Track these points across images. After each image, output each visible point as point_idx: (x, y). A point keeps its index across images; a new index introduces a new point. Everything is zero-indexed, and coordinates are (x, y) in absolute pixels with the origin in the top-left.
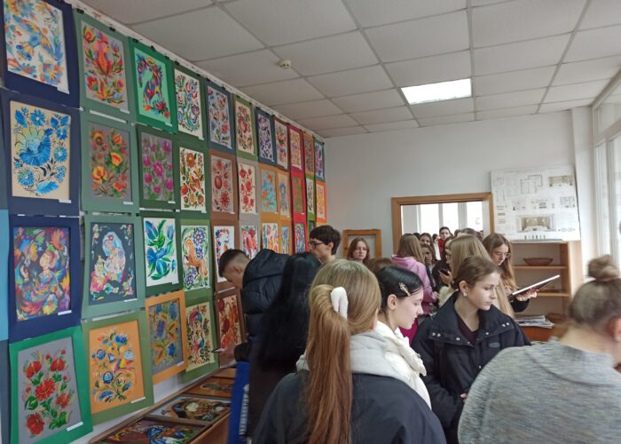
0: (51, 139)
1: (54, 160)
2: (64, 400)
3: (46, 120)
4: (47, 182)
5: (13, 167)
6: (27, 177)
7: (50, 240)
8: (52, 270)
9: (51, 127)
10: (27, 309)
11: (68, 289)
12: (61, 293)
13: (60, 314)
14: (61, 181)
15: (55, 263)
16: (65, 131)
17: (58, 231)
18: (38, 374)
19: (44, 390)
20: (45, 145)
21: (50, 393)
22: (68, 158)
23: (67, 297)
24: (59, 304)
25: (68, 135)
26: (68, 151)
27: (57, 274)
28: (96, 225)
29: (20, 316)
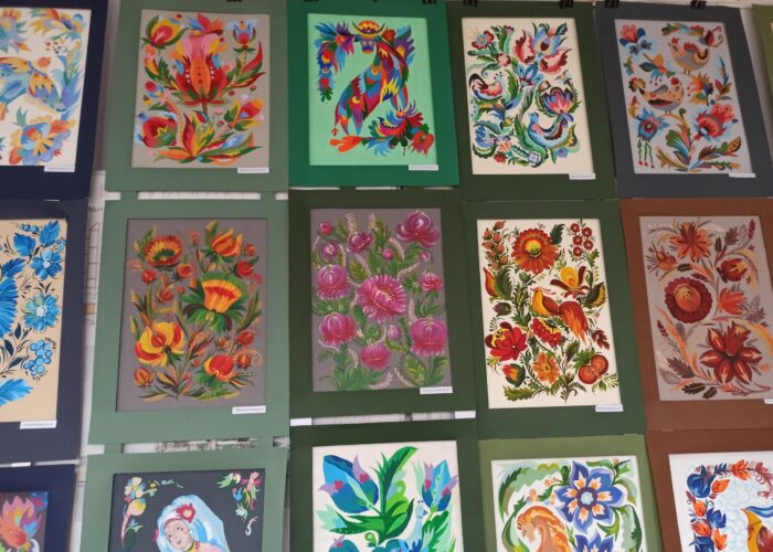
1: (24, 327)
9: (18, 256)
14: (38, 376)
16: (54, 258)
26: (60, 302)
28: (137, 481)
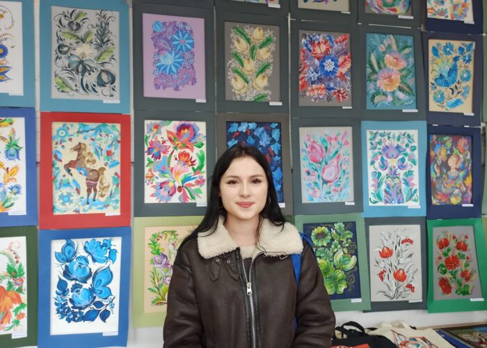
0: (458, 65)
1: (460, 81)
2: (467, 275)
3: (454, 49)
4: (454, 99)
5: (430, 89)
6: (439, 96)
7: (456, 146)
8: (458, 169)
9: (458, 55)
10: (439, 197)
11: (470, 186)
12: (465, 189)
13: (463, 205)
14: (465, 98)
15: (460, 165)
16: (470, 56)
17: (463, 138)
18: (447, 248)
19: (452, 263)
20: (453, 70)
21: (455, 266)
22: (472, 78)
23: (470, 193)
24: (462, 197)
25: (472, 59)
26: (472, 73)
27: (462, 174)
29: (434, 202)
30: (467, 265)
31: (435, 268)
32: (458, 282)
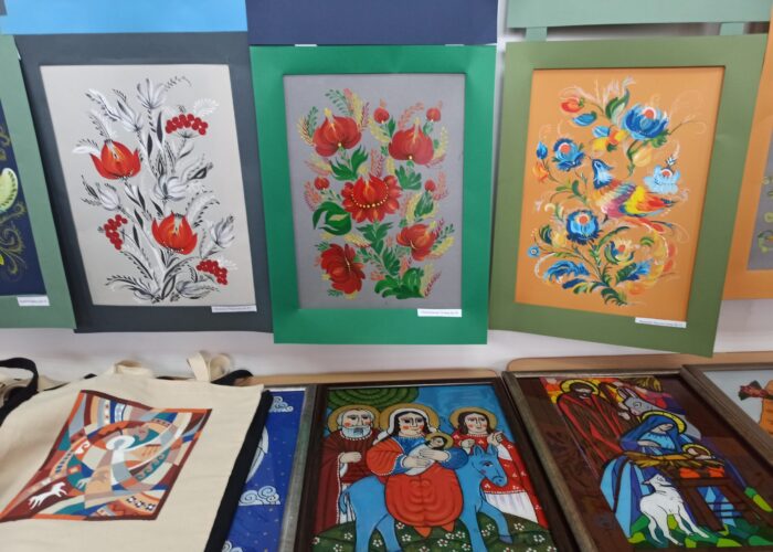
2: (421, 241)
18: (350, 152)
19: (368, 200)
21: (383, 210)
30: (424, 208)
31: (303, 214)
32: (387, 258)
